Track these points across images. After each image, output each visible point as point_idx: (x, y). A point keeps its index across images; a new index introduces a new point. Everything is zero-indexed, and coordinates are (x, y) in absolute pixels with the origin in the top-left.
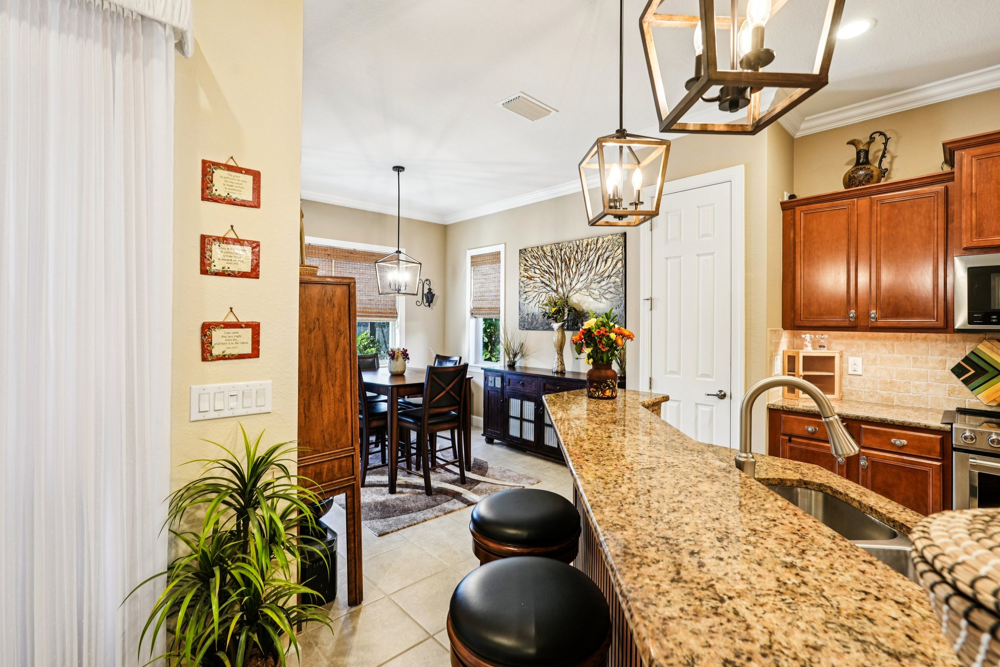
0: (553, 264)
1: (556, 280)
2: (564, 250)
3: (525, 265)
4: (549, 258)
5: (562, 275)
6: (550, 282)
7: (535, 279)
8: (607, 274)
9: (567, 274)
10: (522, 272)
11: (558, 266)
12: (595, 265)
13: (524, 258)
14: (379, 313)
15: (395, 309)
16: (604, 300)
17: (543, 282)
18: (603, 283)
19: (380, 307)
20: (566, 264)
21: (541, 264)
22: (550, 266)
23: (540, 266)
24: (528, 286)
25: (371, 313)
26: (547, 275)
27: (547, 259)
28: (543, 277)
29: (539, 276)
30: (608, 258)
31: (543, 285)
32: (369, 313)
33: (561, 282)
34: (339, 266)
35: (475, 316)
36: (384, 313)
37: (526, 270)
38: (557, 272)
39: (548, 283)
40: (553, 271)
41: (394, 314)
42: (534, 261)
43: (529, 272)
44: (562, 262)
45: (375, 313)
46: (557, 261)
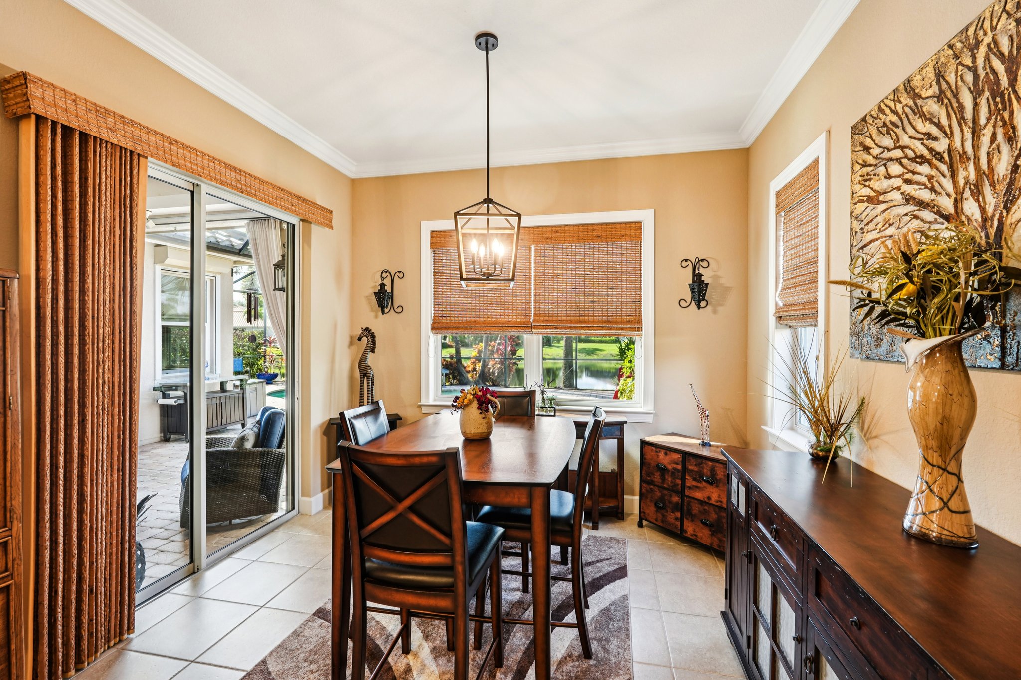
0: (944, 121)
1: (953, 176)
2: (988, 40)
3: (865, 165)
4: (932, 107)
5: (976, 147)
6: (932, 189)
7: (889, 196)
9: (1000, 132)
10: (857, 187)
11: (961, 120)
13: (862, 144)
14: (608, 322)
15: (640, 316)
17: (909, 199)
19: (610, 314)
20: (996, 92)
21: (905, 140)
22: (935, 131)
23: (902, 148)
24: (872, 226)
25: (593, 322)
26: (925, 169)
27: (923, 116)
28: (908, 182)
29: (898, 182)
31: (910, 208)
32: (589, 322)
33: (972, 176)
36: (617, 323)
37: (866, 180)
38: (957, 144)
39: (925, 195)
40: (941, 146)
41: (636, 324)
42: (887, 142)
43: (872, 183)
44: (976, 93)
45: (598, 322)
46: (958, 101)
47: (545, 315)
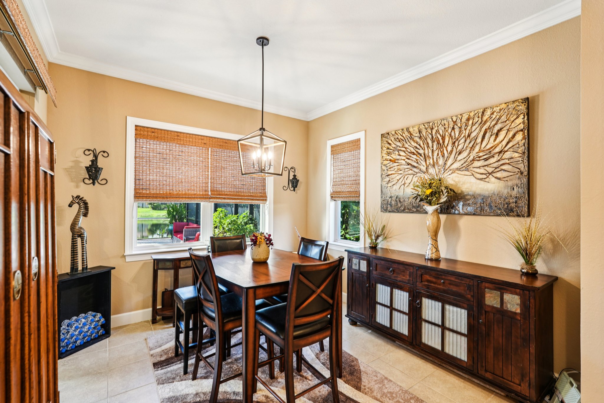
0: (422, 145)
1: (426, 161)
2: (436, 128)
3: (388, 149)
4: (417, 139)
5: (433, 155)
6: (417, 163)
7: (399, 161)
8: (498, 150)
9: (440, 153)
10: (385, 155)
11: (428, 147)
12: (479, 140)
13: (387, 141)
14: (251, 196)
15: (265, 193)
16: (493, 179)
17: (408, 164)
18: (492, 160)
19: (251, 192)
20: (438, 143)
21: (406, 146)
22: (418, 147)
23: (406, 148)
24: (391, 169)
25: (244, 196)
26: (415, 156)
27: (413, 141)
28: (409, 159)
29: (404, 158)
30: (499, 131)
31: (409, 166)
32: (242, 196)
33: (432, 162)
34: (216, 154)
35: (335, 199)
36: (255, 197)
37: (389, 154)
38: (426, 152)
39: (415, 164)
40: (421, 151)
41: (264, 197)
42: (399, 144)
43: (392, 155)
44: (433, 142)
45: (247, 196)
46: (427, 141)
47: (217, 191)
